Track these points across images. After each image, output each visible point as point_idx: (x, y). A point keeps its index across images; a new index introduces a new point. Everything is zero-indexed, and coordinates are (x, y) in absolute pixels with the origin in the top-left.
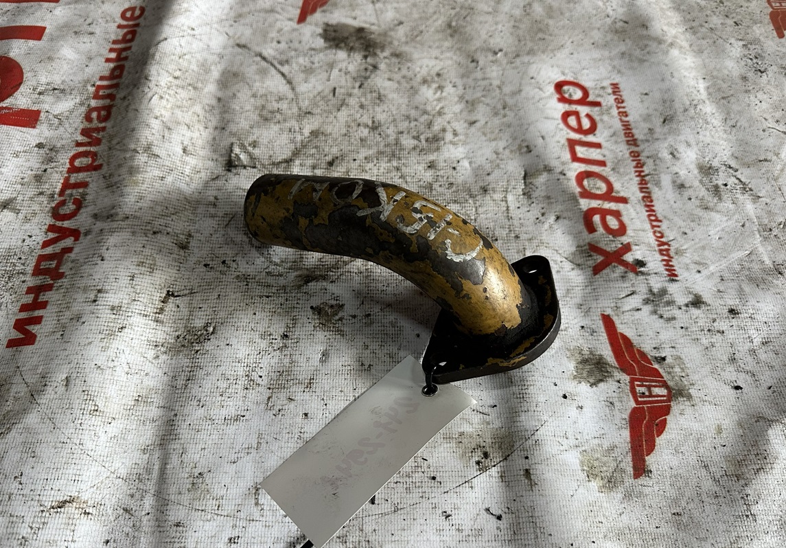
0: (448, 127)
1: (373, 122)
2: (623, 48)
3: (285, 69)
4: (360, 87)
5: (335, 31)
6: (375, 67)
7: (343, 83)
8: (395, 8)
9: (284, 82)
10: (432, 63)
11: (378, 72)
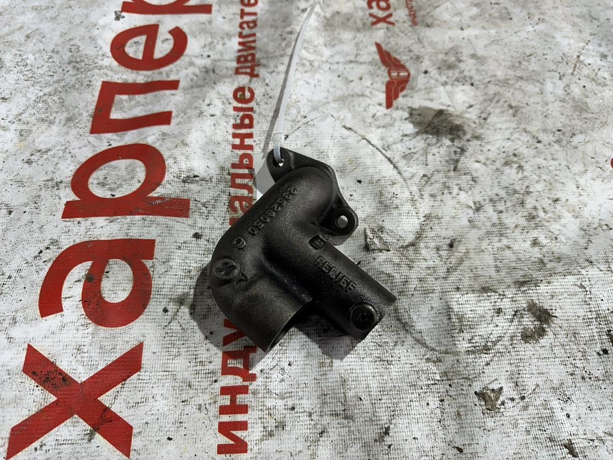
0: (538, 205)
1: (475, 204)
3: (388, 154)
4: (455, 170)
5: (419, 115)
6: (463, 150)
7: (440, 168)
8: (462, 91)
9: (392, 166)
10: (507, 144)
11: (467, 154)
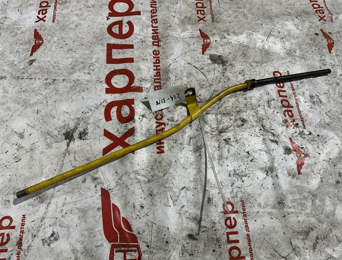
2: (289, 59)
3: (202, 71)
4: (223, 76)
5: (213, 57)
6: (226, 69)
7: (218, 75)
9: (203, 75)
10: (241, 67)
11: (227, 71)
